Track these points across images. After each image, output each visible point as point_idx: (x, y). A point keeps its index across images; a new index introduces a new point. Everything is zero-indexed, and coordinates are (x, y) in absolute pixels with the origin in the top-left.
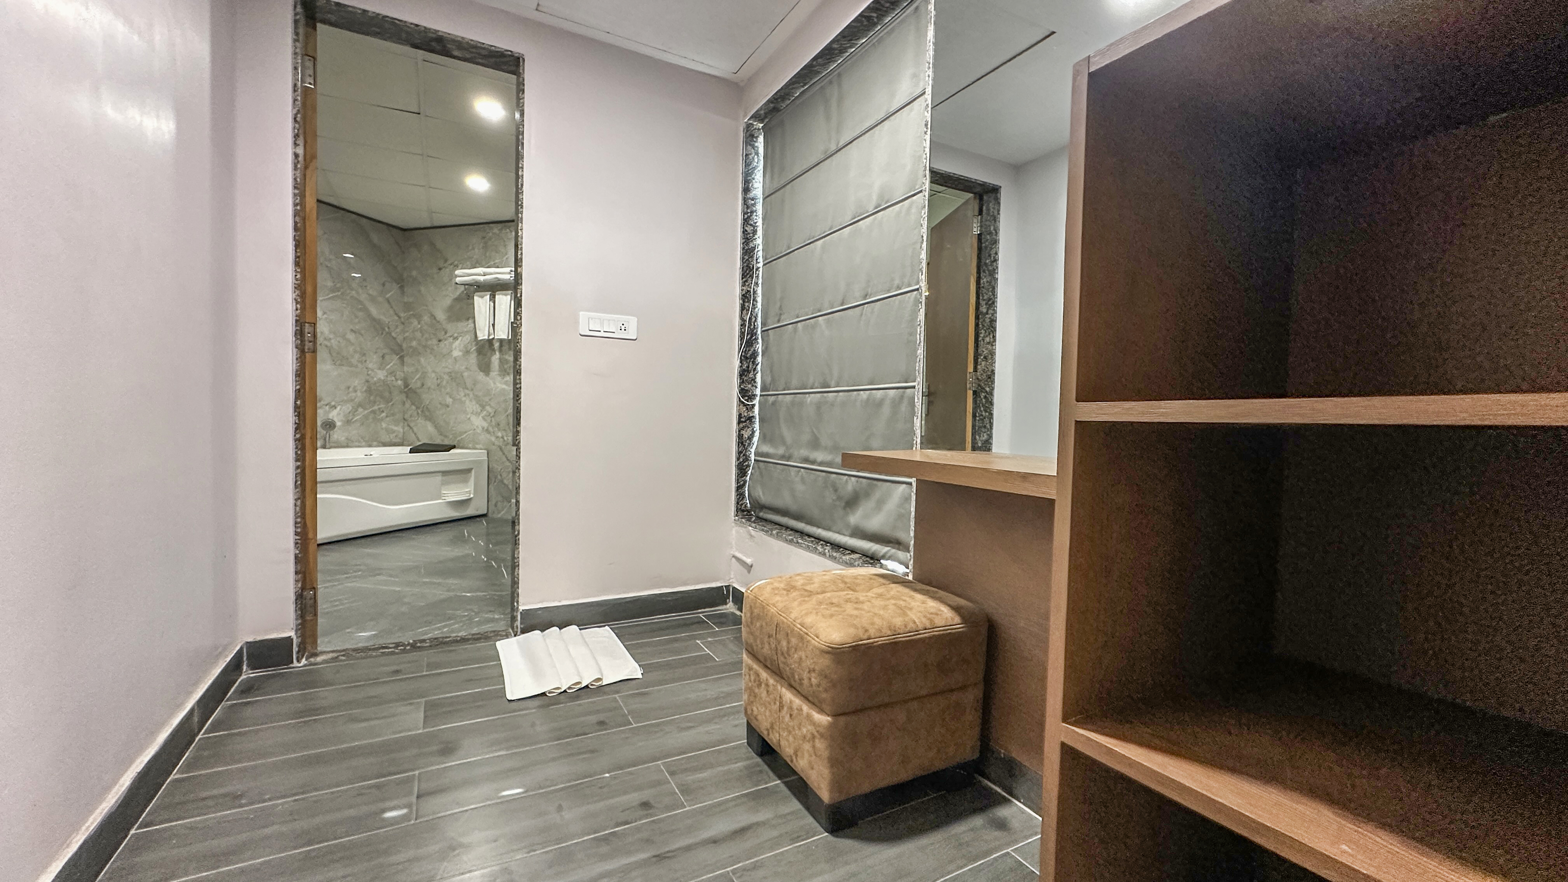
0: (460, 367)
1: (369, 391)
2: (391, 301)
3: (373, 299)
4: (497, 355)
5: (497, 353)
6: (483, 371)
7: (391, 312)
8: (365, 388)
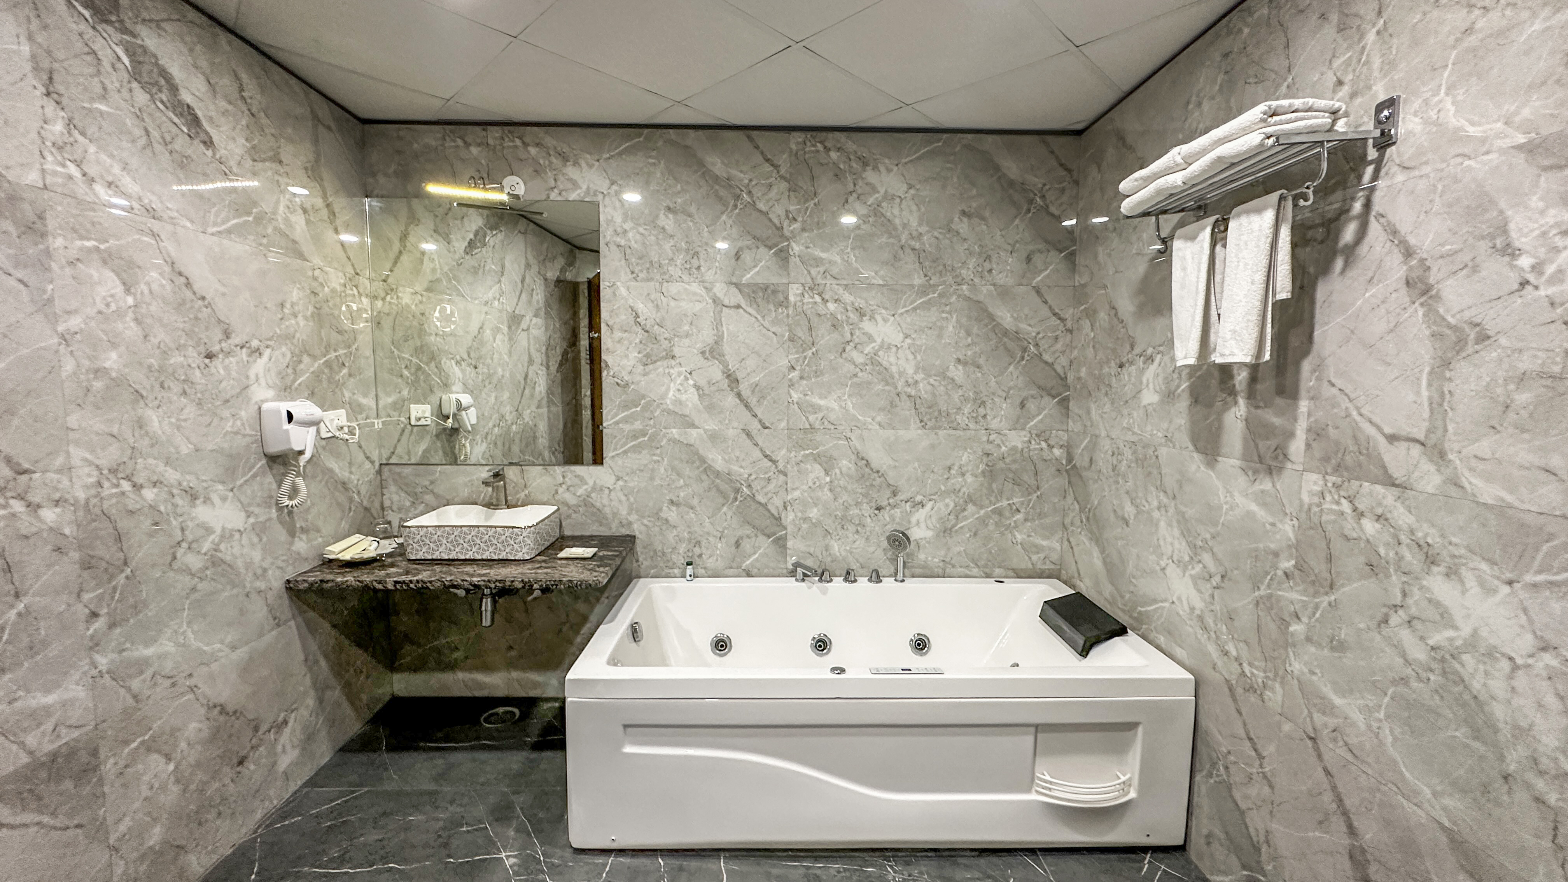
0: (1154, 431)
1: (990, 473)
2: (1044, 290)
3: (1004, 293)
4: (1242, 407)
5: (1241, 401)
6: (1204, 451)
7: (1045, 311)
8: (982, 467)
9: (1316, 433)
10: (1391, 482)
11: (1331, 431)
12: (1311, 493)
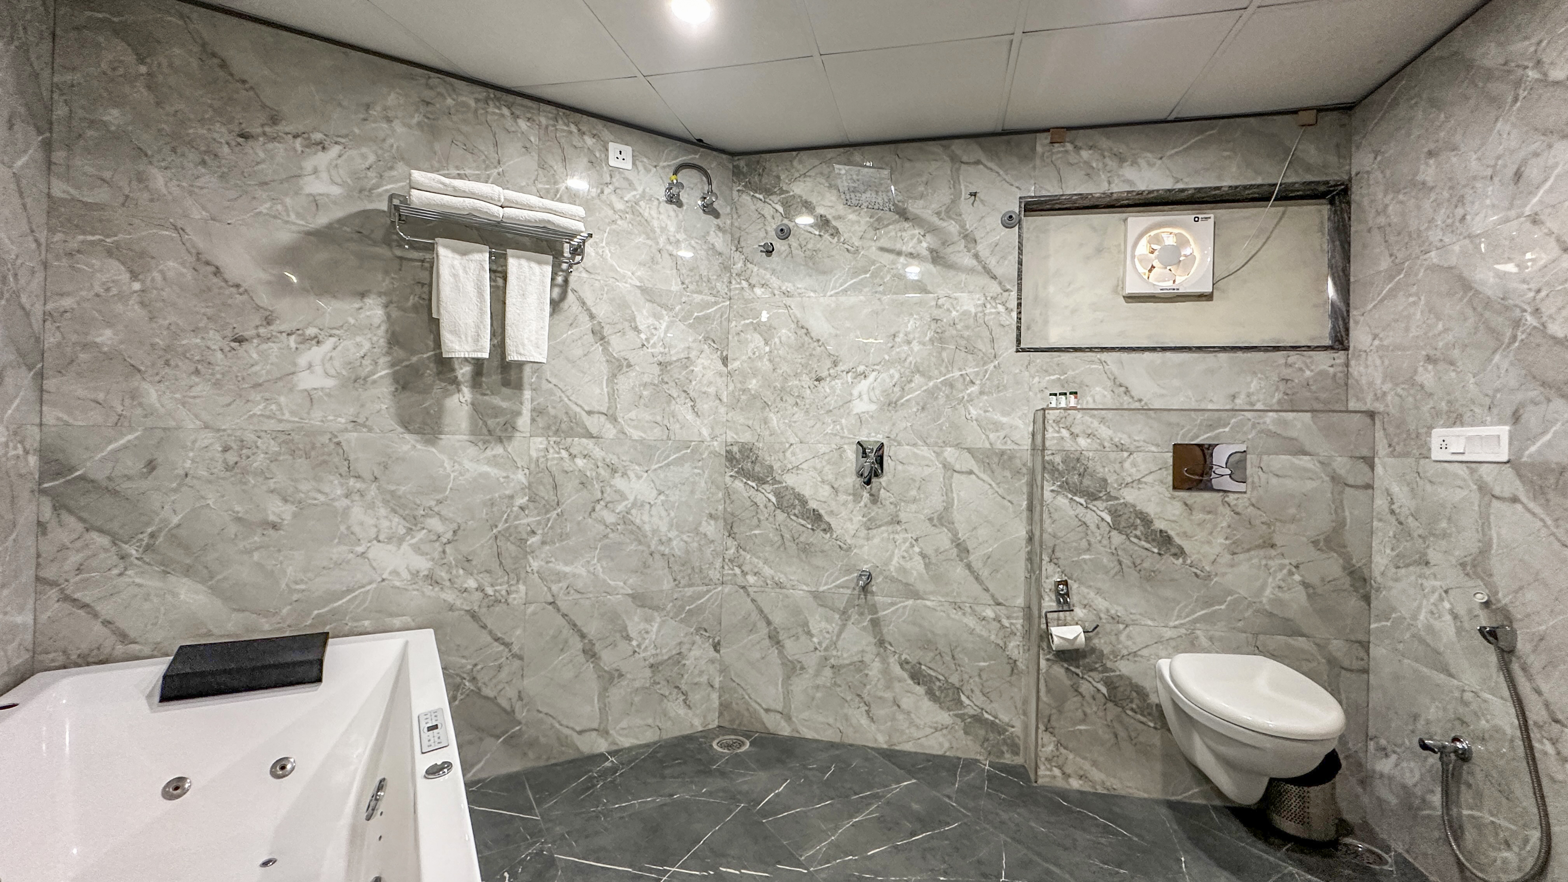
0: (328, 417)
2: (21, 186)
4: (466, 394)
5: (466, 391)
6: (419, 432)
9: (538, 412)
10: (591, 436)
11: (550, 409)
12: (538, 450)
